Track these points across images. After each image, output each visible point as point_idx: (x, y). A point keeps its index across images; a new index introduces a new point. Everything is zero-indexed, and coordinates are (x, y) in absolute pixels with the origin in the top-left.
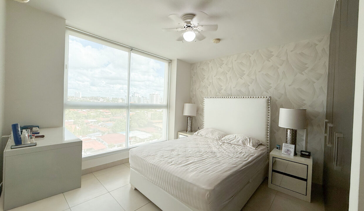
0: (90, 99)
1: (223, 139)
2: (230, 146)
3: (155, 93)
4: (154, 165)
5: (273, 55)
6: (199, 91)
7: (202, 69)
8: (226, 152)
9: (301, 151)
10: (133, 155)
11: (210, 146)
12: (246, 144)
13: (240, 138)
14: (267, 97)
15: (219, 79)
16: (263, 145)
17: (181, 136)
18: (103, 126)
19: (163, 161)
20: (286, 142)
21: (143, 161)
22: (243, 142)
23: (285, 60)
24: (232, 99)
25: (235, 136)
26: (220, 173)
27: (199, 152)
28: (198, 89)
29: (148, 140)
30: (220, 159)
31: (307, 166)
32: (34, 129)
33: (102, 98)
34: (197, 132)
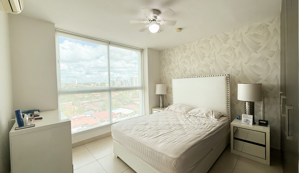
0: (83, 85)
1: (189, 113)
2: (195, 119)
3: (134, 76)
4: (131, 138)
5: (230, 38)
6: (168, 73)
7: (169, 54)
8: (192, 124)
9: (260, 120)
10: (114, 130)
11: (178, 119)
12: (210, 116)
13: (204, 111)
14: (226, 75)
15: (184, 62)
16: (224, 116)
17: (155, 111)
18: (95, 106)
19: (138, 134)
20: (245, 113)
21: (122, 134)
22: (207, 114)
23: (240, 42)
24: (196, 78)
25: (199, 110)
26: (185, 143)
27: (169, 125)
28: (166, 72)
29: (131, 115)
30: (186, 130)
31: (264, 133)
32: (35, 113)
33: (92, 83)
34: (167, 108)
